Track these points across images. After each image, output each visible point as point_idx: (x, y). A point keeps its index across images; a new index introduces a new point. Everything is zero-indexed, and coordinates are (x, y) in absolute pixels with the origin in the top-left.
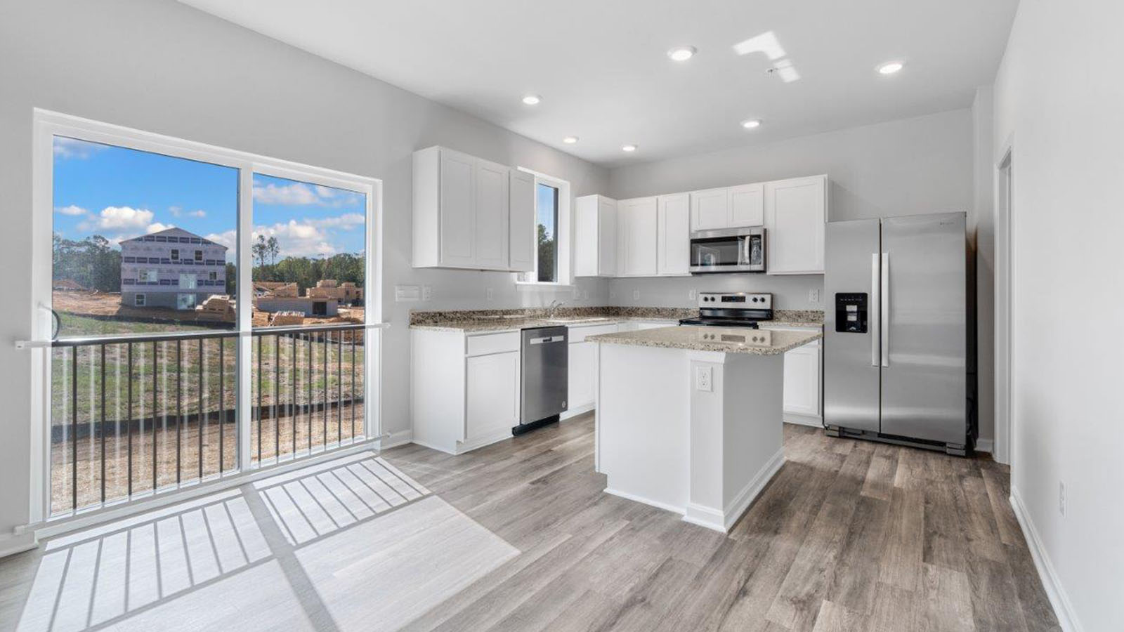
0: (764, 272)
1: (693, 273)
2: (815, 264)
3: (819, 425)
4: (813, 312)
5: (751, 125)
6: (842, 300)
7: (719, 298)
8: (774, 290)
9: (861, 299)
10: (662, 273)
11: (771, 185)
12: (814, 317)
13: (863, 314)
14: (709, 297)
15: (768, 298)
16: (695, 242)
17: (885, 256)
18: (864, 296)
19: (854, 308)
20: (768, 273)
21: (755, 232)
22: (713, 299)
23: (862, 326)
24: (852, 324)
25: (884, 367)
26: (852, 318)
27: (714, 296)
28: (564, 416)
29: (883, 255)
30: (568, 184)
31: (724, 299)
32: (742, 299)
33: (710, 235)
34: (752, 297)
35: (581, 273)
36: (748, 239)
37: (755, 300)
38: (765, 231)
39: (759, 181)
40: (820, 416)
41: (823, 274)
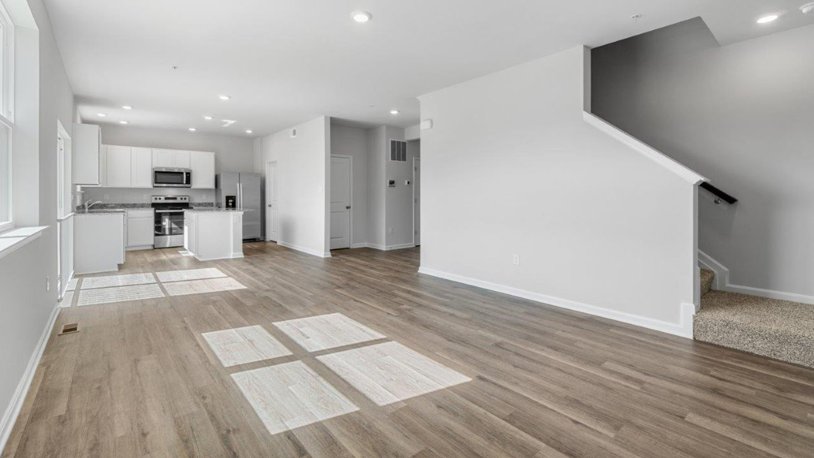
0: (190, 187)
1: (154, 187)
5: (193, 130)
6: (228, 198)
7: (163, 198)
16: (156, 172)
18: (235, 197)
19: (231, 201)
20: (192, 188)
22: (160, 199)
27: (161, 197)
32: (175, 198)
33: (164, 170)
34: (180, 197)
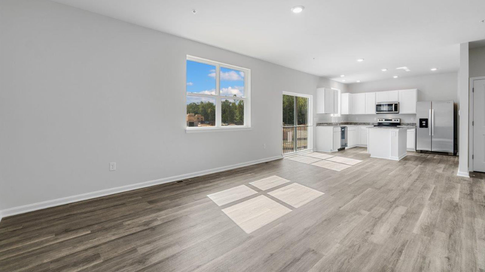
2: (413, 111)
3: (415, 151)
4: (412, 123)
8: (401, 118)
9: (426, 120)
10: (367, 113)
11: (400, 91)
12: (414, 124)
13: (427, 123)
14: (381, 119)
15: (399, 120)
17: (433, 110)
21: (396, 103)
23: (426, 126)
24: (424, 126)
25: (433, 136)
26: (424, 125)
28: (346, 148)
29: (432, 110)
30: (340, 90)
31: (385, 120)
35: (343, 113)
36: (394, 105)
37: (395, 120)
38: (399, 103)
39: (397, 90)
40: (415, 148)
41: (416, 114)
